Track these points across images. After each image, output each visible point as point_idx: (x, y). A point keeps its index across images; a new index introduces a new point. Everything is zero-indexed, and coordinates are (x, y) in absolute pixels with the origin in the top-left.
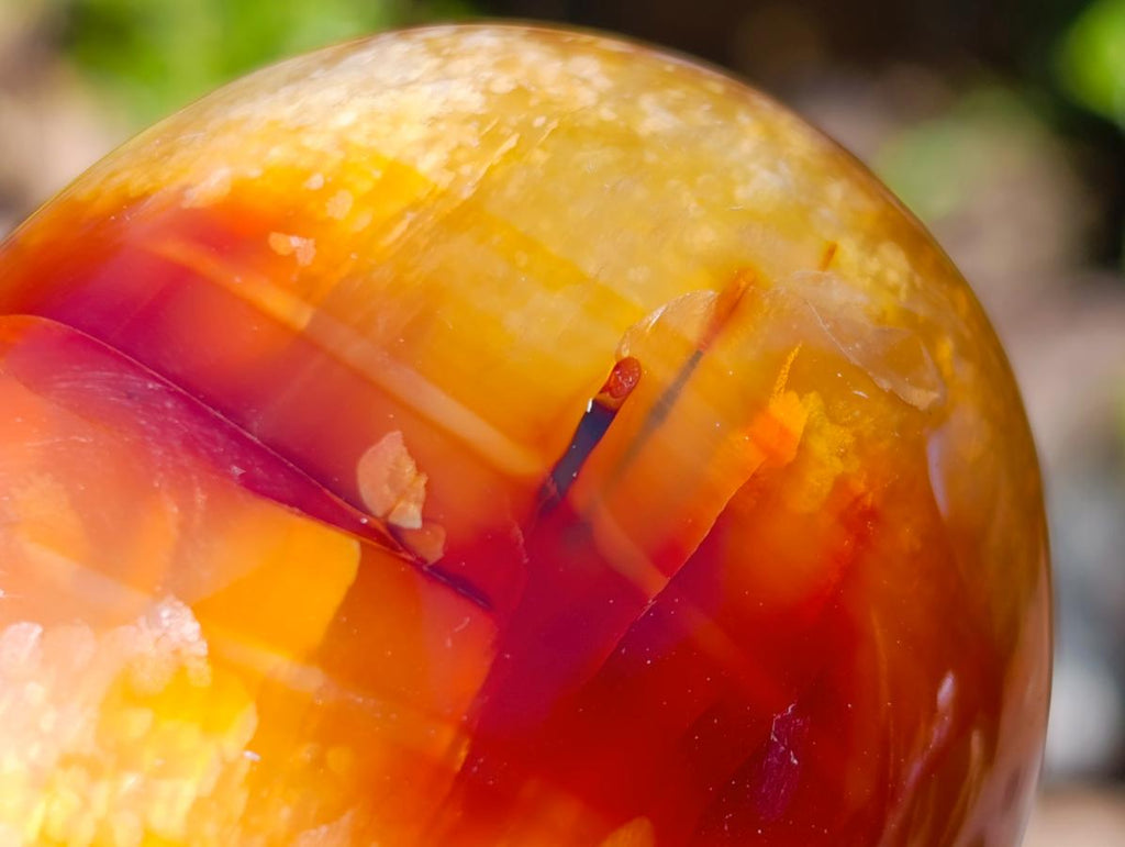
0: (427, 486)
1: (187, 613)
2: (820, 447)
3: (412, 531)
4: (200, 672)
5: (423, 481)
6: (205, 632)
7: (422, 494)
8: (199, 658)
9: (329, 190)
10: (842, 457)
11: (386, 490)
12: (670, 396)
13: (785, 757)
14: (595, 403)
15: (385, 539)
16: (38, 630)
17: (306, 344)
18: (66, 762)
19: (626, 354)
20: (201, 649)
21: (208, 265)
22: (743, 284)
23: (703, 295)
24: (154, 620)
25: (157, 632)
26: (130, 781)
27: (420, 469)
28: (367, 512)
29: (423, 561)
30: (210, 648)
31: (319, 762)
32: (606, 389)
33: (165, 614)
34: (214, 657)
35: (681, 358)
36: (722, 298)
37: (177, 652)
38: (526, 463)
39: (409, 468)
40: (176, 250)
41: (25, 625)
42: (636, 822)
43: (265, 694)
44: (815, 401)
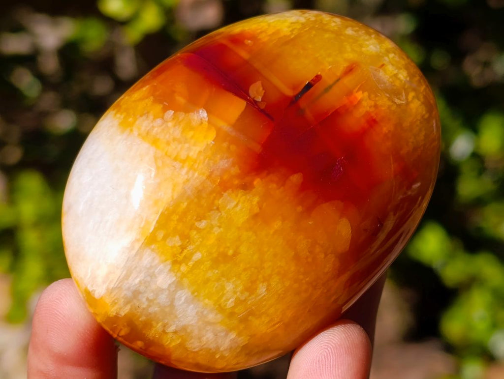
0: (265, 93)
1: (205, 111)
2: (365, 103)
3: (259, 102)
4: (206, 124)
5: (264, 91)
6: (208, 116)
7: (263, 94)
8: (206, 121)
9: (261, 32)
10: (370, 107)
11: (255, 93)
12: (330, 87)
13: (340, 168)
14: (309, 83)
15: (252, 103)
16: (173, 112)
17: (246, 62)
18: (174, 140)
19: (319, 73)
20: (207, 119)
21: (231, 46)
22: (354, 65)
23: (343, 65)
24: (198, 112)
25: (198, 115)
26: (187, 145)
27: (263, 89)
28: (250, 97)
29: (260, 108)
30: (208, 119)
31: (229, 148)
32: (312, 80)
33: (201, 111)
34: (209, 122)
35: (334, 79)
36: (348, 67)
37: (202, 119)
38: (289, 93)
39: (261, 89)
40: (224, 42)
41: (171, 111)
42: (299, 174)
43: (219, 130)
44: (366, 94)
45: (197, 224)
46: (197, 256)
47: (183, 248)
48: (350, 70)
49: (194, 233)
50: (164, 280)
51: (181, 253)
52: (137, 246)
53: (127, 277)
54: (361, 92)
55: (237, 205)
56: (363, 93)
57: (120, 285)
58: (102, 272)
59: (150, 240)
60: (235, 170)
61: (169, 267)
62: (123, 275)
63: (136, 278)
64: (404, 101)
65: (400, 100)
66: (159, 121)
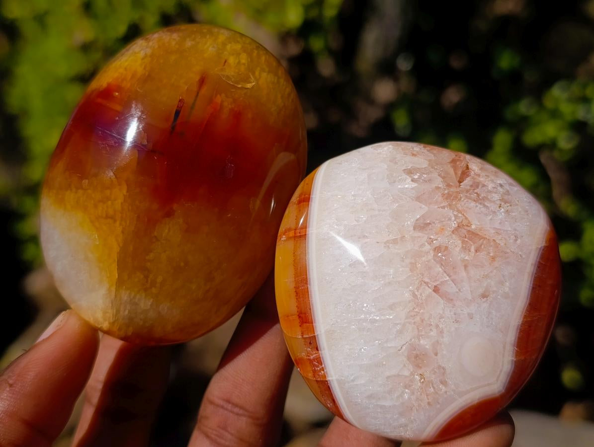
2: (226, 104)
4: (115, 181)
7: (146, 137)
8: (114, 178)
10: (231, 104)
12: (194, 104)
14: (176, 111)
15: (142, 148)
16: (87, 180)
18: (99, 202)
19: (181, 98)
20: (114, 176)
22: (204, 76)
23: (196, 80)
24: (105, 173)
25: (106, 176)
26: (110, 202)
27: (145, 133)
31: (141, 191)
32: (178, 107)
33: (107, 172)
34: (116, 177)
36: (199, 80)
37: (110, 178)
41: (85, 179)
43: (127, 181)
44: (223, 95)
45: (147, 258)
46: (159, 279)
47: (146, 277)
48: (202, 81)
49: (148, 264)
50: (145, 303)
51: (147, 282)
52: (113, 289)
53: (118, 311)
54: (219, 96)
55: (169, 231)
56: (220, 95)
57: (116, 318)
58: (99, 315)
59: (120, 283)
60: (155, 206)
61: (144, 295)
62: (115, 311)
63: (125, 310)
64: (254, 82)
65: (251, 83)
66: (80, 192)
